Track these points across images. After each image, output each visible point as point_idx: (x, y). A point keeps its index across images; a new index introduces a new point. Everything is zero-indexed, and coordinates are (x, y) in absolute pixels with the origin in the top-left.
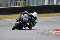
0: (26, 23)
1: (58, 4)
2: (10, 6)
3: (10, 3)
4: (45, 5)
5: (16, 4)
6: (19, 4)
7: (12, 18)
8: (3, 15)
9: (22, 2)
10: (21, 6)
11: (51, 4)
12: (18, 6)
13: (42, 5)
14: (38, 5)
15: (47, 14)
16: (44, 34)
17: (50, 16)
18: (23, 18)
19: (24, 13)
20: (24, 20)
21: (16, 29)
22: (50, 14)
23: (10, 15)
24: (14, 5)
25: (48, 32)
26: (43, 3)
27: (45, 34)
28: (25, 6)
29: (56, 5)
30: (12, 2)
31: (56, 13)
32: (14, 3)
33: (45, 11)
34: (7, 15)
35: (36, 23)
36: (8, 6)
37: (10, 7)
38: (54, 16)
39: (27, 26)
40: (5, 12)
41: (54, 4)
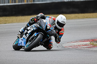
4: (65, 1)
12: (20, 3)
16: (63, 47)
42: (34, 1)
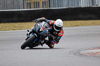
0: (44, 37)
2: (24, 8)
3: (24, 4)
4: (82, 6)
5: (32, 5)
8: (11, 24)
9: (43, 2)
10: (41, 9)
13: (76, 6)
15: (85, 21)
16: (80, 54)
17: (89, 25)
18: (39, 29)
20: (41, 32)
22: (90, 22)
23: (23, 23)
24: (29, 7)
25: (86, 51)
26: (78, 3)
27: (82, 55)
29: (99, 6)
30: (27, 1)
32: (30, 3)
33: (81, 16)
34: (18, 23)
36: (19, 9)
37: (23, 10)
38: (96, 24)
40: (15, 19)
41: (96, 5)
42: (50, 7)
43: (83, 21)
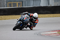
0: (26, 24)
1: (55, 5)
2: (7, 7)
3: (7, 4)
4: (42, 6)
5: (12, 5)
6: (15, 5)
7: (9, 19)
9: (18, 3)
10: (18, 7)
11: (47, 5)
12: (14, 7)
13: (38, 6)
14: (35, 6)
17: (46, 17)
19: (25, 14)
21: (17, 29)
22: (47, 15)
23: (6, 16)
24: (10, 6)
25: (44, 33)
26: (39, 4)
27: (42, 35)
28: (22, 7)
29: (52, 6)
30: (9, 3)
31: (52, 14)
32: (11, 4)
33: (41, 12)
34: (4, 16)
35: (37, 23)
36: (4, 7)
37: (7, 8)
38: (50, 17)
39: (28, 26)
40: (2, 13)
41: (51, 5)
43: (42, 15)
